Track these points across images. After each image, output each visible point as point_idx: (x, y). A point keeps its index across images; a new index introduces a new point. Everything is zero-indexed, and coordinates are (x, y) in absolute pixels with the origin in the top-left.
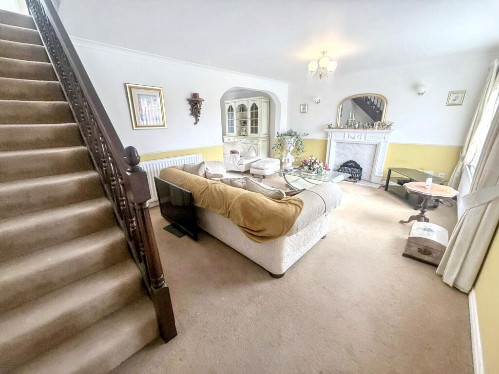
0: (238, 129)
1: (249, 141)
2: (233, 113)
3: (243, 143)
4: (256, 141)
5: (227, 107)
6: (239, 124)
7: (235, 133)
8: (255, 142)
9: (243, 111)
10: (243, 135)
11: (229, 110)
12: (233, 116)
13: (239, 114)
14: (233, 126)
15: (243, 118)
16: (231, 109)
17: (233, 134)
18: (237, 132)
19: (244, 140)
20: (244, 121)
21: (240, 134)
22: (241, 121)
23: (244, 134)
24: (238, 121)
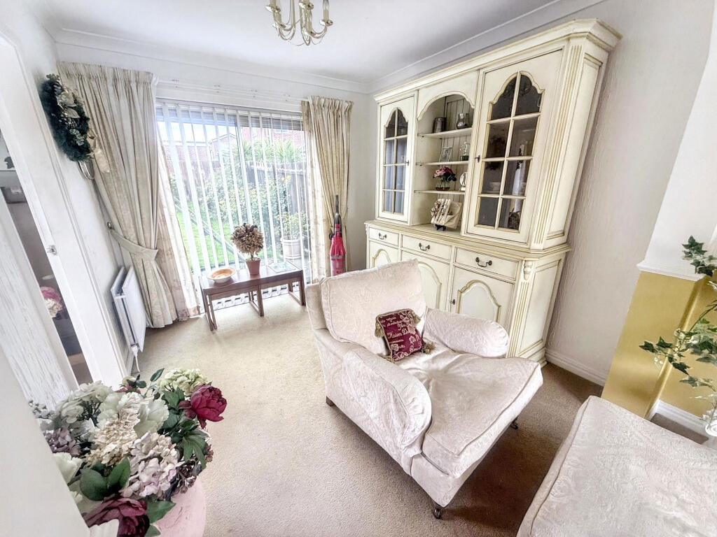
0: (420, 198)
1: (467, 259)
2: (404, 142)
3: (438, 259)
4: (510, 265)
5: (384, 119)
6: (423, 183)
7: (408, 214)
8: (502, 267)
9: (444, 128)
10: (439, 227)
11: (390, 130)
12: (404, 152)
13: (425, 143)
14: (402, 187)
15: (445, 159)
16: (397, 125)
17: (396, 216)
18: (413, 210)
19: (441, 247)
20: (446, 169)
21: (424, 220)
22: (432, 170)
23: (443, 221)
24: (423, 173)
